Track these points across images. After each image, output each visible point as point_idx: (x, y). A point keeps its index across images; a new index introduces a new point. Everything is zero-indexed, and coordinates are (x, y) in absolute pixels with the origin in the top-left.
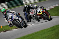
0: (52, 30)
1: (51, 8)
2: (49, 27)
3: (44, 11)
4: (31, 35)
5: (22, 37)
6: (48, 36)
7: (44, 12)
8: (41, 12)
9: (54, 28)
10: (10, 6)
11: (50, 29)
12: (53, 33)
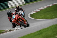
0: (39, 34)
1: (37, 11)
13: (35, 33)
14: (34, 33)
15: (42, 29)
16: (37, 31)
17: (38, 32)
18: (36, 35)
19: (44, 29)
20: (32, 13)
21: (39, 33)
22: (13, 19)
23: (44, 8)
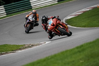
0: (79, 52)
10: (9, 12)
11: (76, 50)
13: (74, 49)
14: (71, 50)
15: (85, 44)
16: (76, 46)
17: (77, 48)
18: (75, 53)
19: (87, 44)
20: (69, 18)
21: (79, 49)
22: (49, 25)
23: (88, 10)
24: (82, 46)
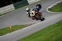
0: (58, 25)
2: (55, 23)
3: (37, 12)
4: (39, 32)
5: (31, 34)
6: (55, 31)
7: (37, 14)
8: (34, 14)
9: (59, 23)
10: (16, 7)
11: (56, 25)
12: (59, 28)
13: (55, 24)
17: (57, 23)
23: (60, 2)
24: (59, 22)
